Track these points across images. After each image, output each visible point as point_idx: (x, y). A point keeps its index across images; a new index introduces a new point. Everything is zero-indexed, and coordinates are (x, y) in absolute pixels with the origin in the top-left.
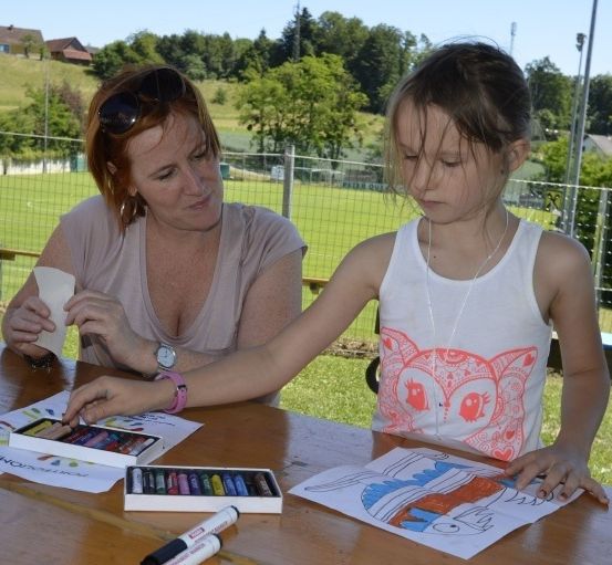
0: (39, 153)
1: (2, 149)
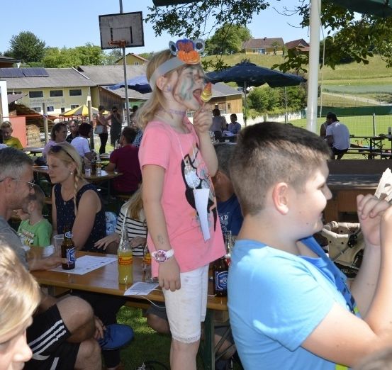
0: (283, 110)
1: (262, 110)
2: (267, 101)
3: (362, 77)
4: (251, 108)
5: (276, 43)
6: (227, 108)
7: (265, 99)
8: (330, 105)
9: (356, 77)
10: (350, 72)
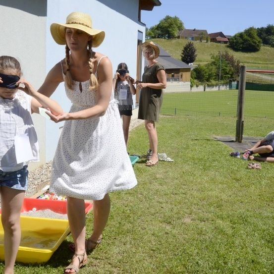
0: (217, 82)
1: (203, 81)
2: (207, 74)
3: (264, 63)
4: (195, 78)
5: (202, 34)
6: (180, 78)
7: (206, 73)
8: (251, 82)
9: (260, 62)
10: (256, 59)
